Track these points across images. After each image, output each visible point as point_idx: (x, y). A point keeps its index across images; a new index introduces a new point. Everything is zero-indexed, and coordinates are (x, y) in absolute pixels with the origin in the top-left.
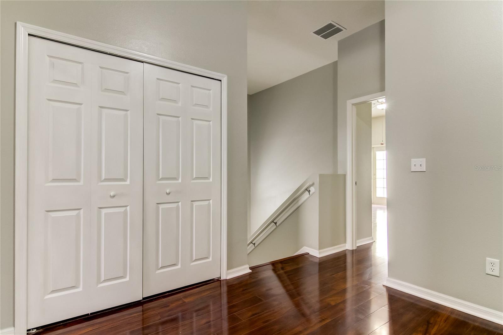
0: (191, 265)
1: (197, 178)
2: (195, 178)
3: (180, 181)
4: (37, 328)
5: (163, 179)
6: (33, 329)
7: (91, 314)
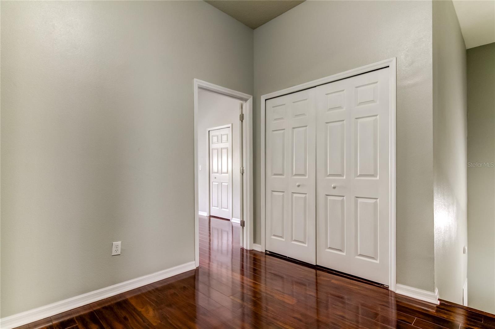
0: (356, 257)
1: (361, 175)
2: (359, 175)
3: (345, 177)
4: (270, 252)
5: (330, 175)
6: (268, 251)
7: (288, 257)
